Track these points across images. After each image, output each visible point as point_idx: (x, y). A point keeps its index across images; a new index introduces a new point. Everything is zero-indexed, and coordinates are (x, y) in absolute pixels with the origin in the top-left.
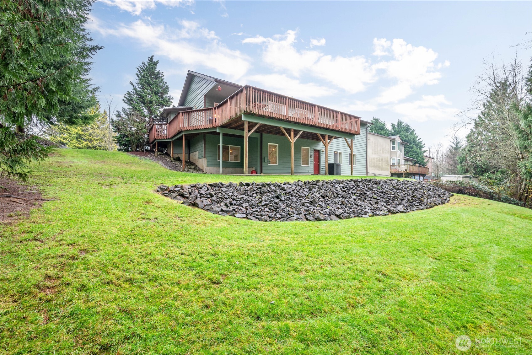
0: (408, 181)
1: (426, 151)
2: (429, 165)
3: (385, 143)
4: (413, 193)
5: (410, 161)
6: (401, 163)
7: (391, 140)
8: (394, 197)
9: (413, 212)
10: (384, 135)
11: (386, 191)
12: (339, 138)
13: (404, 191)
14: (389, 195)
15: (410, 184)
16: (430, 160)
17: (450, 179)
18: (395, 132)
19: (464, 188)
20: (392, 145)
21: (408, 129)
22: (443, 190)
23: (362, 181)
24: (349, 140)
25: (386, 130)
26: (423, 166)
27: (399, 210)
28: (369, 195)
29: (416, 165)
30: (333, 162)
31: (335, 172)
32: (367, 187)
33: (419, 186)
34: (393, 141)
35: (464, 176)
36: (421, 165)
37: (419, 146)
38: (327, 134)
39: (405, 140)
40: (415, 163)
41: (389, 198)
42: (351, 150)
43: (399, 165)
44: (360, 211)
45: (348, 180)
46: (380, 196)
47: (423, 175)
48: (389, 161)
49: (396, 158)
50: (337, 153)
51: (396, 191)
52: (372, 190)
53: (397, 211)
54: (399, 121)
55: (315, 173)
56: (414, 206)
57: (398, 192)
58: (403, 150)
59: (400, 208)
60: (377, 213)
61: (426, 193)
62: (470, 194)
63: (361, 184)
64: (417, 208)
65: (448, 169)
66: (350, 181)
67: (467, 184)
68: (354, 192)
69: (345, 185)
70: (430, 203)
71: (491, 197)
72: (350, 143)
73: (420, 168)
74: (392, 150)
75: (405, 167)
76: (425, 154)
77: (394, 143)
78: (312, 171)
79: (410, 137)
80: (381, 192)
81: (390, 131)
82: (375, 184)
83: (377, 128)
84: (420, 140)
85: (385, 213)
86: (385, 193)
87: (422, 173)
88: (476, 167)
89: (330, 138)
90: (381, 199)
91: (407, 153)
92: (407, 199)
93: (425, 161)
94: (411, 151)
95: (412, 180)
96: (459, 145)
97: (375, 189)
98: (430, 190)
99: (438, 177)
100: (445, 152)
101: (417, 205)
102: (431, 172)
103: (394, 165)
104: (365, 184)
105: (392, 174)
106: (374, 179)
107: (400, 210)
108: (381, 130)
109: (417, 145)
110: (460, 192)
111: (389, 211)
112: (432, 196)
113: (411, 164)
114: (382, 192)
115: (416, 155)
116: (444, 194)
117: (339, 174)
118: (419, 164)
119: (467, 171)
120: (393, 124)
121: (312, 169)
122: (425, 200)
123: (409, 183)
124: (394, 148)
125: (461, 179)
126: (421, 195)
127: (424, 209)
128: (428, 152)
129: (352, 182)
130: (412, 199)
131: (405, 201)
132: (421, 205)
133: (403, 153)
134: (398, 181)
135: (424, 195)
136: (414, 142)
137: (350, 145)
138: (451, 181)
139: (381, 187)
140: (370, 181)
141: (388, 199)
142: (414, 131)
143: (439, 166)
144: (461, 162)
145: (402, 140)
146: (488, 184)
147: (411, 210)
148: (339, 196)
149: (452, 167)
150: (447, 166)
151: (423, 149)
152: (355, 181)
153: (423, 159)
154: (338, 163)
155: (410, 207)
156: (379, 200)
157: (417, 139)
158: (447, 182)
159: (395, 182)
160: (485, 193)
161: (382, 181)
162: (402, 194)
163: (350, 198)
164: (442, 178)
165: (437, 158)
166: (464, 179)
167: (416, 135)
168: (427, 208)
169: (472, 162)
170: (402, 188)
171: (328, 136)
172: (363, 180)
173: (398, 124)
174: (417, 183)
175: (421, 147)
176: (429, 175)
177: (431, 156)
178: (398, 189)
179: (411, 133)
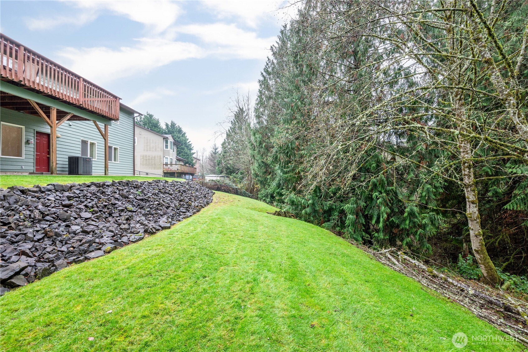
0: (177, 182)
1: (194, 153)
2: (197, 166)
3: (158, 140)
4: (181, 196)
5: (182, 161)
6: (174, 163)
7: (164, 139)
8: (159, 204)
9: (180, 222)
10: (158, 132)
11: (149, 197)
12: (86, 120)
13: (171, 195)
14: (152, 202)
15: (179, 186)
16: (198, 161)
17: (211, 178)
18: (169, 131)
19: (221, 185)
20: (165, 144)
21: (180, 131)
22: (207, 189)
23: (113, 184)
24: (101, 125)
25: (160, 128)
26: (192, 166)
27: (160, 226)
28: (120, 206)
29: (187, 165)
30: (80, 155)
31: (81, 170)
32: (119, 194)
33: (187, 187)
34: (166, 139)
35: (221, 175)
36: (191, 166)
37: (189, 148)
38: (55, 107)
39: (177, 141)
40: (186, 164)
41: (151, 206)
42: (105, 140)
43: (171, 164)
44: (87, 245)
45: (84, 184)
46: (139, 205)
47: (192, 174)
48: (162, 160)
49: (168, 157)
50: (87, 144)
51: (162, 195)
52: (128, 198)
53: (158, 228)
54: (172, 122)
55: (37, 170)
56: (181, 213)
57: (164, 196)
58: (175, 150)
59: (163, 221)
60: (125, 239)
61: (194, 194)
62: (225, 191)
63: (109, 191)
64: (184, 216)
65: (210, 170)
66: (89, 186)
67: (223, 183)
68: (90, 205)
69: (75, 193)
70: (197, 206)
71: (236, 192)
72: (103, 130)
73: (190, 168)
74: (165, 149)
75: (176, 166)
76: (194, 156)
77: (167, 142)
78: (32, 168)
79: (182, 138)
80: (140, 200)
81: (164, 130)
82: (135, 188)
83: (151, 125)
84: (190, 143)
85: (137, 237)
86: (147, 201)
87: (192, 173)
88: (228, 168)
89: (61, 115)
90: (139, 210)
91: (180, 153)
92: (173, 206)
93: (194, 161)
94: (182, 152)
95: (182, 180)
96: (217, 151)
97: (131, 196)
98: (197, 191)
99: (203, 177)
100: (208, 156)
101: (184, 212)
102: (198, 172)
103: (167, 164)
104: (117, 188)
105: (164, 173)
106: (135, 181)
107: (162, 226)
108: (155, 127)
109: (187, 147)
110: (218, 189)
111: (146, 231)
112: (199, 197)
113: (183, 164)
114: (142, 200)
115: (187, 156)
116: (208, 193)
117: (88, 173)
118: (189, 164)
119: (221, 172)
120: (167, 124)
121: (32, 164)
122: (193, 204)
123: (178, 183)
124: (167, 147)
125: (219, 178)
126: (188, 198)
127: (191, 216)
128: (196, 154)
129: (93, 188)
130: (180, 204)
131: (171, 208)
132: (189, 211)
133: (175, 153)
134: (167, 182)
135: (192, 197)
136: (185, 143)
137: (104, 133)
138: (212, 180)
139: (142, 192)
140: (127, 183)
141: (149, 209)
142: (185, 133)
143: (204, 167)
144: (218, 165)
145: (175, 141)
146: (234, 182)
147: (177, 221)
148: (48, 218)
149: (212, 168)
150: (209, 167)
151: (192, 151)
152: (98, 185)
153: (192, 160)
154: (89, 156)
155: (176, 217)
156: (135, 212)
157: (188, 141)
158: (210, 181)
159: (162, 184)
160: (233, 189)
161: (145, 183)
162: (169, 199)
163: (76, 218)
164: (206, 178)
165: (203, 160)
166: (221, 178)
167: (187, 138)
168: (194, 213)
169: (225, 165)
170: (169, 191)
171: (57, 109)
172: (116, 183)
173: (172, 125)
174: (186, 184)
175: (191, 149)
176: (197, 174)
177: (198, 158)
178: (165, 193)
179: (183, 135)
